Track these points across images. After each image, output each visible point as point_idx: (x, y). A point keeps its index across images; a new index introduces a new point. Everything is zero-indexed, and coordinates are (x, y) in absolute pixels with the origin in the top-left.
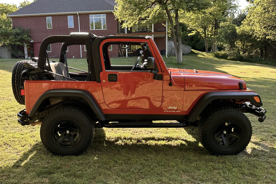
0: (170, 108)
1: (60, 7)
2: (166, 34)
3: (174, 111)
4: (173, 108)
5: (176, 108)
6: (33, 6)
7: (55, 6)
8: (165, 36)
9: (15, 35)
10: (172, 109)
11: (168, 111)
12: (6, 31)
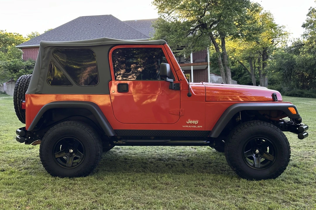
0: (190, 122)
1: (81, 37)
2: (208, 65)
3: (195, 127)
4: (194, 122)
5: (197, 122)
6: (48, 35)
7: (74, 35)
8: (207, 67)
9: (25, 68)
10: (192, 123)
11: (187, 126)
12: (16, 64)
